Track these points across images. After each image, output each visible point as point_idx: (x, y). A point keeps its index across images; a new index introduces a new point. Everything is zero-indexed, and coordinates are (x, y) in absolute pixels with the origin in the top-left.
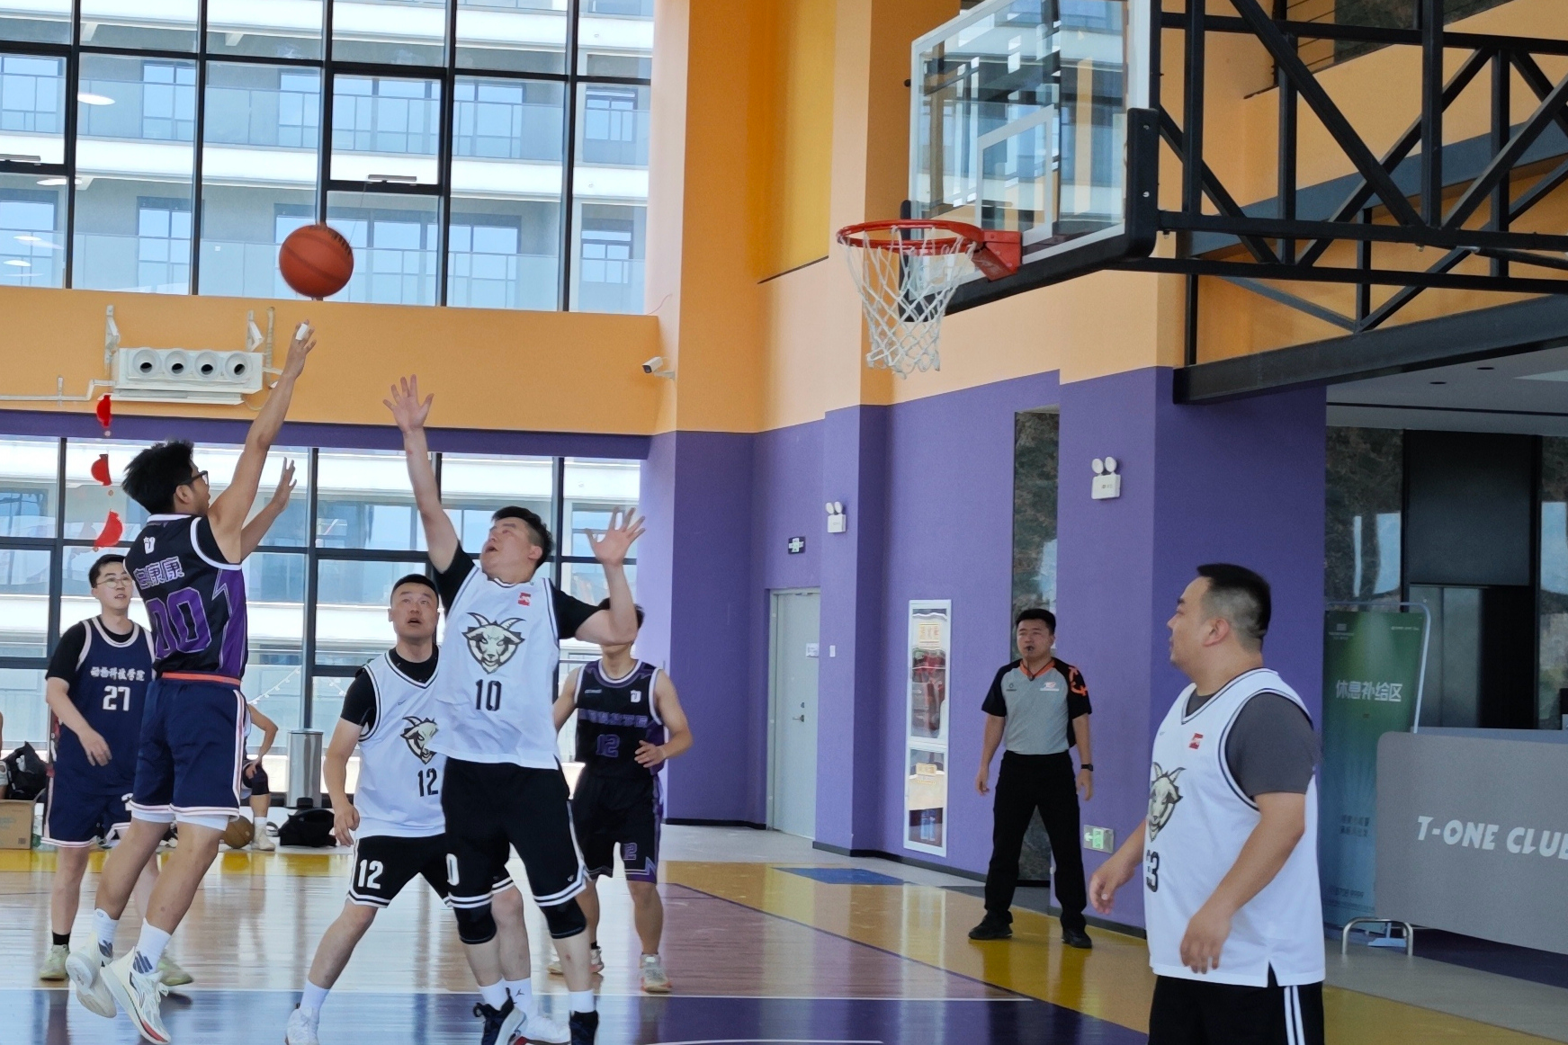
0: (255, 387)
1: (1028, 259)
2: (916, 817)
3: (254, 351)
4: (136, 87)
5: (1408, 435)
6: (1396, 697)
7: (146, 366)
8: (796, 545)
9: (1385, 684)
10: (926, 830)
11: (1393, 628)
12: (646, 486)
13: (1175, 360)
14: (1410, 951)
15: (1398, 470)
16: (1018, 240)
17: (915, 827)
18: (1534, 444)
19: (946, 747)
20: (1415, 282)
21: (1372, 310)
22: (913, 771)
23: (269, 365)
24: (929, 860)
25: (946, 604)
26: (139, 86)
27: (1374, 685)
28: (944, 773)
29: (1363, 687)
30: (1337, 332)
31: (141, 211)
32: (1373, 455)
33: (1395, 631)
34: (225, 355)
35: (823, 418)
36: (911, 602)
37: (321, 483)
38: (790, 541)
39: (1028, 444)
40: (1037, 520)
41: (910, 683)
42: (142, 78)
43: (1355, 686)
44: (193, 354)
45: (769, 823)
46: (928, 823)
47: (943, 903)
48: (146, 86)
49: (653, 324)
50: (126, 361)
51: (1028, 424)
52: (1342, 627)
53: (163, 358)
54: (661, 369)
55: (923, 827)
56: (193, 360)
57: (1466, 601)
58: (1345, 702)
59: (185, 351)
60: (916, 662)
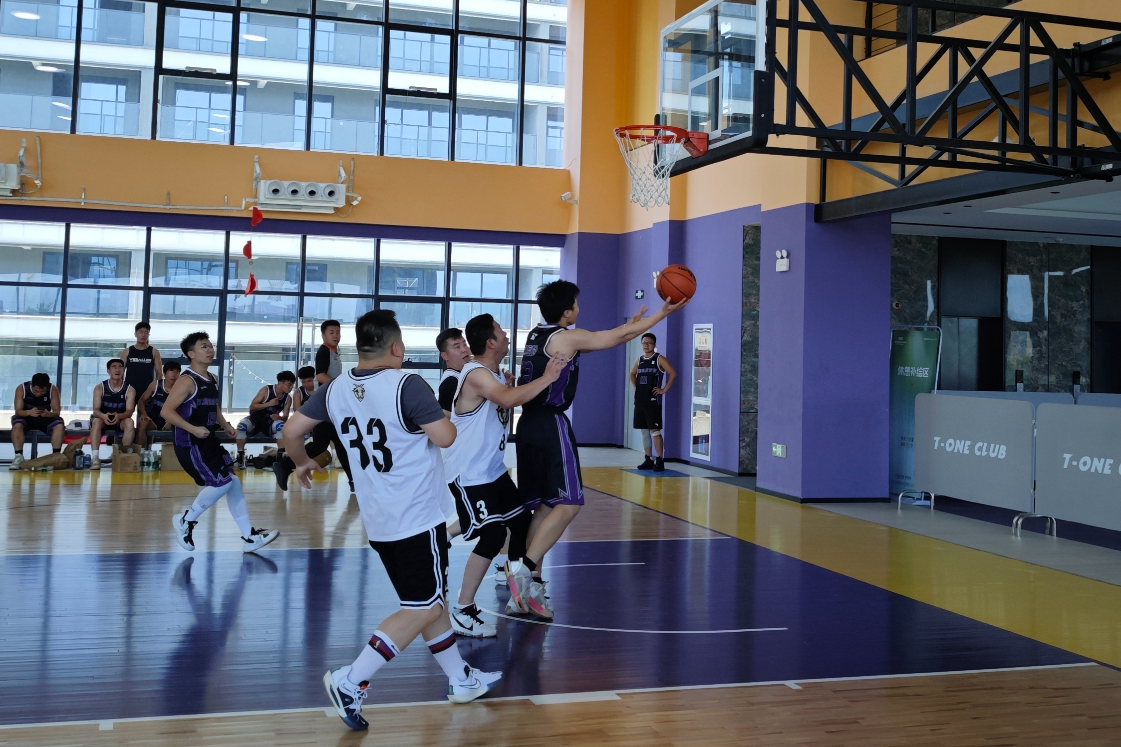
0: (341, 204)
1: (711, 147)
2: (696, 440)
3: (341, 183)
4: (294, 31)
5: (941, 239)
6: (926, 375)
7: (276, 191)
8: (639, 294)
9: (921, 368)
10: (701, 446)
11: (925, 339)
12: (564, 261)
13: (816, 200)
14: (932, 507)
15: (936, 257)
16: (706, 137)
17: (695, 445)
18: (1002, 244)
19: (711, 402)
20: (924, 164)
21: (907, 175)
22: (695, 415)
23: (351, 191)
24: (702, 463)
25: (710, 326)
26: (296, 30)
27: (916, 369)
28: (709, 415)
29: (911, 370)
30: (892, 187)
31: (296, 101)
32: (923, 250)
33: (926, 341)
34: (323, 185)
35: (652, 226)
36: (694, 325)
37: (382, 257)
38: (637, 292)
39: (750, 242)
40: (754, 282)
41: (693, 367)
42: (297, 26)
43: (907, 369)
44: (304, 184)
45: (625, 445)
46: (702, 443)
47: (709, 485)
48: (299, 30)
49: (567, 173)
50: (264, 187)
51: (750, 232)
52: (900, 338)
53: (286, 186)
54: (571, 198)
55: (699, 444)
56: (304, 187)
57: (970, 325)
58: (903, 377)
59: (300, 183)
60: (697, 357)
